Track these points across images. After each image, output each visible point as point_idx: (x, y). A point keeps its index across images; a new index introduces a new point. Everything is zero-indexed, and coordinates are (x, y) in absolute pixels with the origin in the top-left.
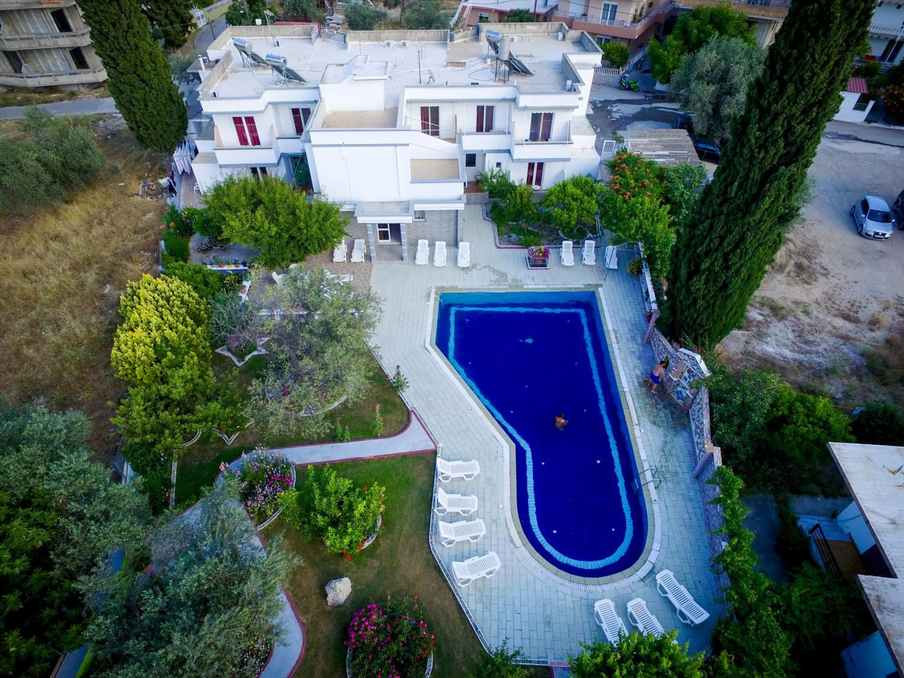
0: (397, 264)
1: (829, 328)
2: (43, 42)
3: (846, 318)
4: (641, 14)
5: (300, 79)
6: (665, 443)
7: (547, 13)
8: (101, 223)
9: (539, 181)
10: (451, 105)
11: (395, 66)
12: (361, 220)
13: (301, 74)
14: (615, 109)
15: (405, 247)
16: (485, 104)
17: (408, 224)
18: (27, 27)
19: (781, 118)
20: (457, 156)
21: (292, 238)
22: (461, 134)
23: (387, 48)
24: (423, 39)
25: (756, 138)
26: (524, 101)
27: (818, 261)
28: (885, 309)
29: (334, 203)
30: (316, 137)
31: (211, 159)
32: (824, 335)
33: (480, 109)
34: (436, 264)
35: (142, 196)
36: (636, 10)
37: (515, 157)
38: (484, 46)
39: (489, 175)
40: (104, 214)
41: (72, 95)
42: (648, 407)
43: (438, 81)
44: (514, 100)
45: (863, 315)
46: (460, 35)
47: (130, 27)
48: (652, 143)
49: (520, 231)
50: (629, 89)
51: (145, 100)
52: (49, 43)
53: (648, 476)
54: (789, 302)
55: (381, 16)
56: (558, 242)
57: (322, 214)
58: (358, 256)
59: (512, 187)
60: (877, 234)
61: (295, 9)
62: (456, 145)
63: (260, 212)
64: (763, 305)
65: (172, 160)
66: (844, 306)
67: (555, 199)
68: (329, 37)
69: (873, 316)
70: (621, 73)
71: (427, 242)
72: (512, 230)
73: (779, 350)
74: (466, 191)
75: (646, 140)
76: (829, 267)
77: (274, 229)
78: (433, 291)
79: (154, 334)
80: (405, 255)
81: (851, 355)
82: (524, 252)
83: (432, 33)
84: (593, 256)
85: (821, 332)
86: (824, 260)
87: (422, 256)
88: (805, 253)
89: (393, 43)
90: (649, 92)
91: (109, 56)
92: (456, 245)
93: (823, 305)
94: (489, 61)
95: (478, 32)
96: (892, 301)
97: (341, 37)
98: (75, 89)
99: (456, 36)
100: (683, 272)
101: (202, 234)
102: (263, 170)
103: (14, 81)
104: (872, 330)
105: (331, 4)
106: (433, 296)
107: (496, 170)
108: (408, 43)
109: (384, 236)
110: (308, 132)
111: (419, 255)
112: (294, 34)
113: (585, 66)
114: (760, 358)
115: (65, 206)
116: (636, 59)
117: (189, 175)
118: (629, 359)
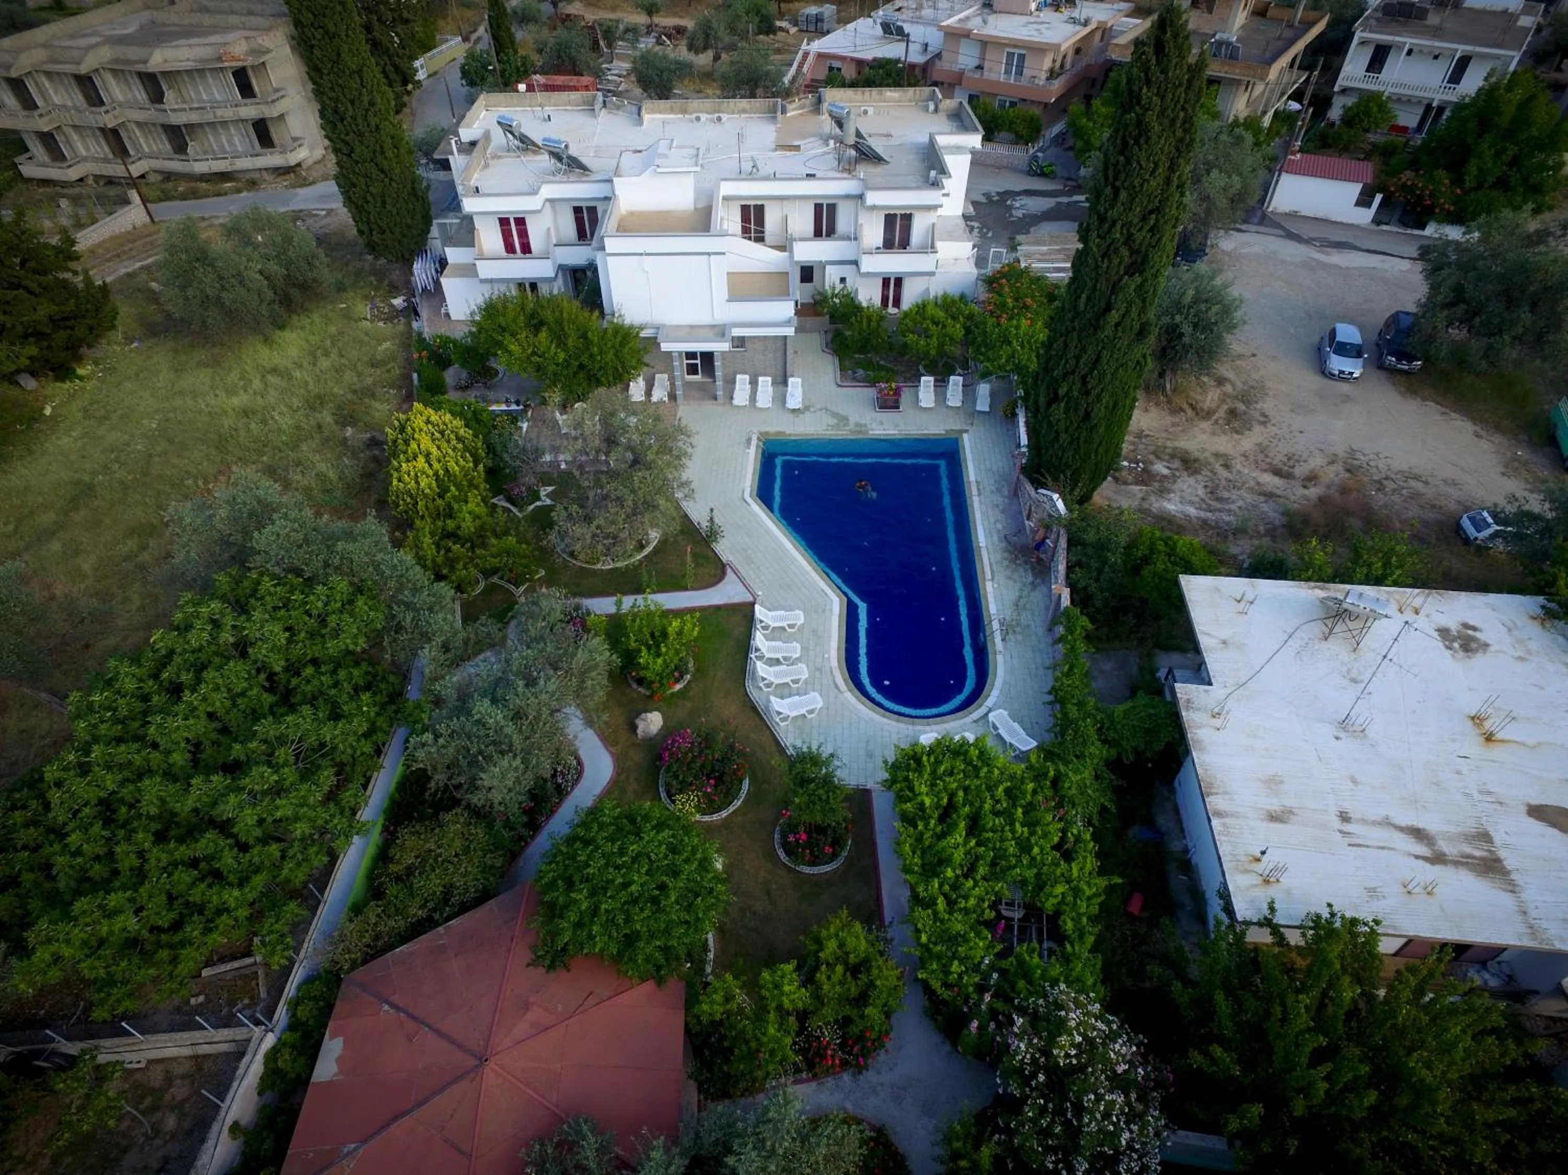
0: (709, 406)
1: (1252, 483)
2: (219, 112)
3: (1277, 472)
4: (1062, 66)
5: (584, 168)
6: (1020, 597)
7: (927, 63)
8: (327, 354)
9: (897, 302)
10: (779, 203)
11: (708, 150)
12: (665, 347)
13: (584, 160)
14: (1017, 205)
15: (719, 383)
16: (825, 202)
17: (723, 353)
18: (197, 92)
19: (1119, 226)
20: (787, 268)
21: (581, 367)
22: (793, 240)
23: (696, 124)
24: (744, 111)
25: (1098, 246)
26: (873, 198)
27: (1258, 406)
28: (1332, 463)
29: (631, 327)
30: (611, 244)
31: (469, 271)
32: (1243, 493)
33: (818, 208)
34: (759, 404)
35: (372, 321)
36: (1054, 61)
37: (864, 269)
38: (826, 124)
39: (829, 292)
40: (328, 343)
41: (253, 184)
42: (1006, 563)
43: (763, 171)
44: (861, 197)
45: (1300, 471)
46: (794, 105)
47: (372, 103)
48: (1051, 252)
49: (868, 365)
50: (1042, 174)
51: (383, 196)
52: (227, 113)
53: (996, 625)
54: (1207, 454)
55: (683, 70)
56: (915, 380)
57: (619, 339)
58: (659, 394)
59: (858, 308)
60: (1342, 372)
61: (559, 57)
62: (786, 254)
63: (543, 335)
64: (1172, 456)
65: (412, 274)
66: (1278, 459)
67: (910, 324)
68: (618, 108)
69: (1312, 471)
70: (1031, 151)
71: (747, 377)
72: (858, 364)
73: (1180, 507)
74: (797, 313)
75: (1044, 248)
76: (1271, 413)
77: (562, 356)
78: (754, 437)
79: (436, 466)
80: (720, 393)
81: (1272, 514)
82: (871, 392)
83: (758, 103)
84: (960, 396)
85: (1239, 489)
86: (1267, 405)
87: (741, 395)
88: (1246, 397)
89: (704, 117)
90: (1069, 179)
91: (343, 141)
92: (785, 383)
93: (1252, 458)
94: (832, 142)
95: (819, 101)
96: (1342, 454)
97: (634, 109)
98: (256, 175)
99: (789, 107)
100: (1042, 400)
101: (462, 366)
102: (534, 286)
103: (176, 166)
104: (1305, 487)
105: (610, 45)
106: (754, 442)
107: (839, 287)
108: (725, 117)
109: (692, 370)
110: (602, 238)
111: (737, 395)
112: (569, 103)
113: (958, 149)
114: (1155, 517)
115: (278, 332)
116: (1056, 129)
117: (436, 293)
118: (990, 512)
